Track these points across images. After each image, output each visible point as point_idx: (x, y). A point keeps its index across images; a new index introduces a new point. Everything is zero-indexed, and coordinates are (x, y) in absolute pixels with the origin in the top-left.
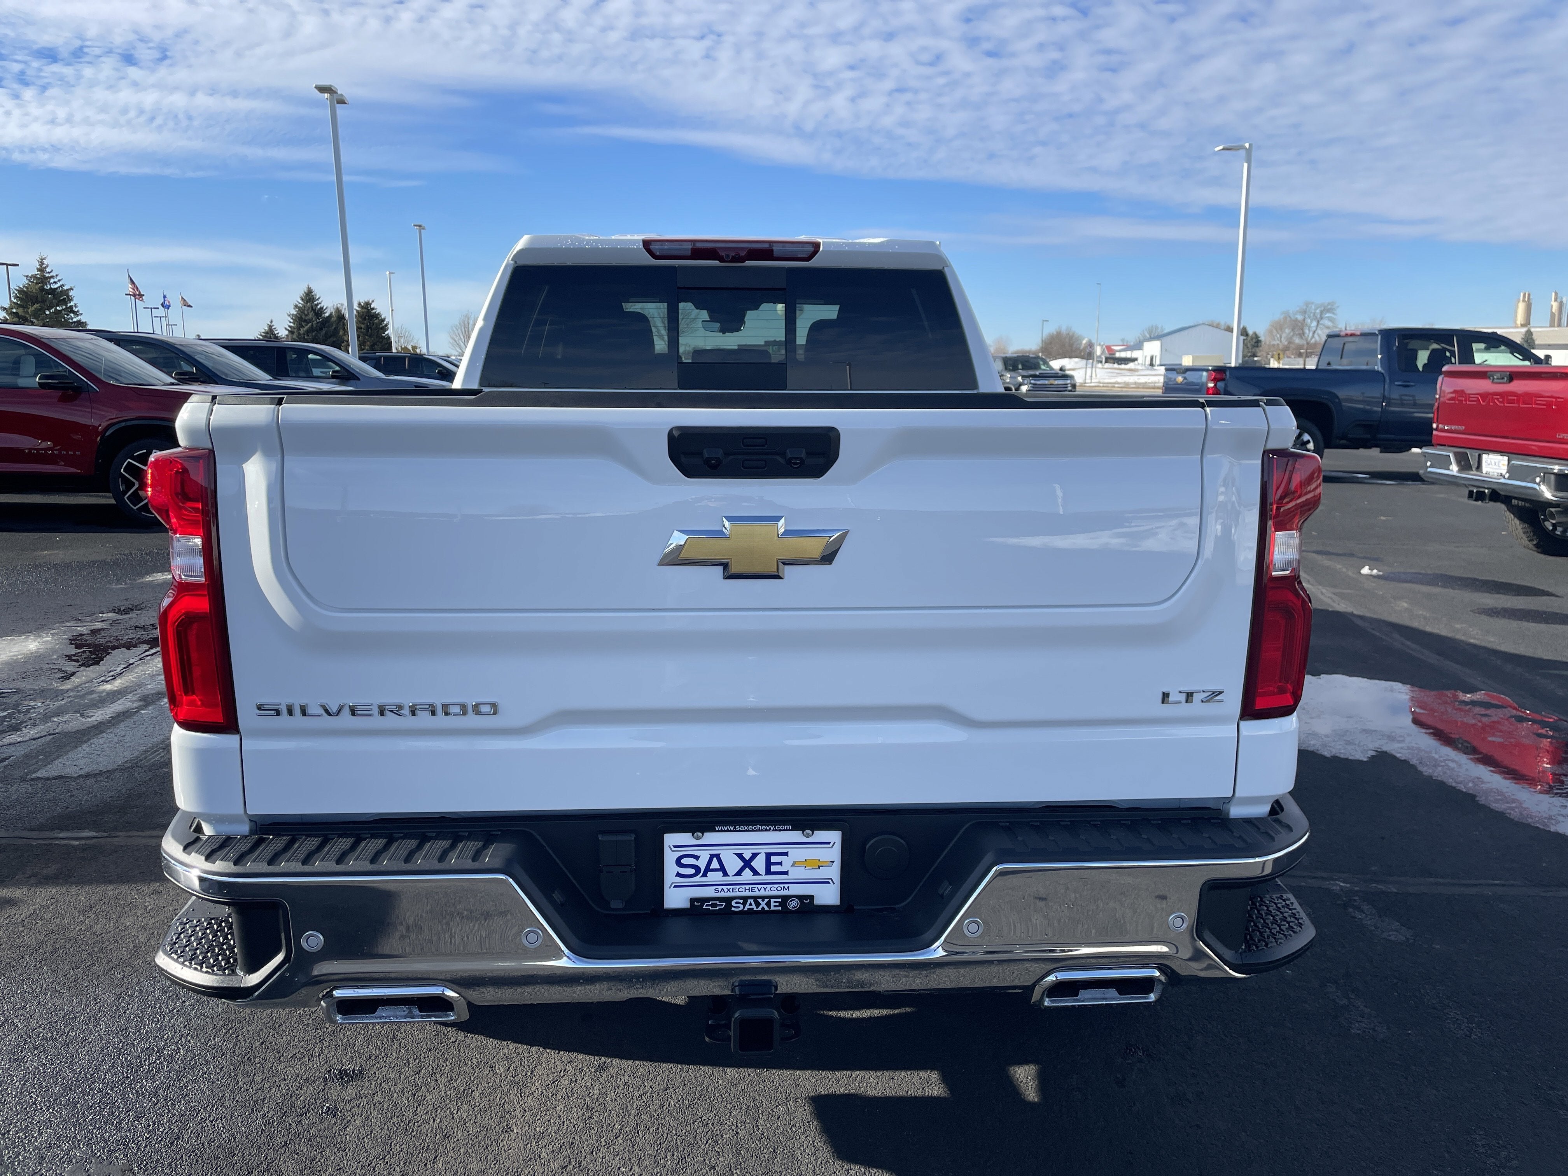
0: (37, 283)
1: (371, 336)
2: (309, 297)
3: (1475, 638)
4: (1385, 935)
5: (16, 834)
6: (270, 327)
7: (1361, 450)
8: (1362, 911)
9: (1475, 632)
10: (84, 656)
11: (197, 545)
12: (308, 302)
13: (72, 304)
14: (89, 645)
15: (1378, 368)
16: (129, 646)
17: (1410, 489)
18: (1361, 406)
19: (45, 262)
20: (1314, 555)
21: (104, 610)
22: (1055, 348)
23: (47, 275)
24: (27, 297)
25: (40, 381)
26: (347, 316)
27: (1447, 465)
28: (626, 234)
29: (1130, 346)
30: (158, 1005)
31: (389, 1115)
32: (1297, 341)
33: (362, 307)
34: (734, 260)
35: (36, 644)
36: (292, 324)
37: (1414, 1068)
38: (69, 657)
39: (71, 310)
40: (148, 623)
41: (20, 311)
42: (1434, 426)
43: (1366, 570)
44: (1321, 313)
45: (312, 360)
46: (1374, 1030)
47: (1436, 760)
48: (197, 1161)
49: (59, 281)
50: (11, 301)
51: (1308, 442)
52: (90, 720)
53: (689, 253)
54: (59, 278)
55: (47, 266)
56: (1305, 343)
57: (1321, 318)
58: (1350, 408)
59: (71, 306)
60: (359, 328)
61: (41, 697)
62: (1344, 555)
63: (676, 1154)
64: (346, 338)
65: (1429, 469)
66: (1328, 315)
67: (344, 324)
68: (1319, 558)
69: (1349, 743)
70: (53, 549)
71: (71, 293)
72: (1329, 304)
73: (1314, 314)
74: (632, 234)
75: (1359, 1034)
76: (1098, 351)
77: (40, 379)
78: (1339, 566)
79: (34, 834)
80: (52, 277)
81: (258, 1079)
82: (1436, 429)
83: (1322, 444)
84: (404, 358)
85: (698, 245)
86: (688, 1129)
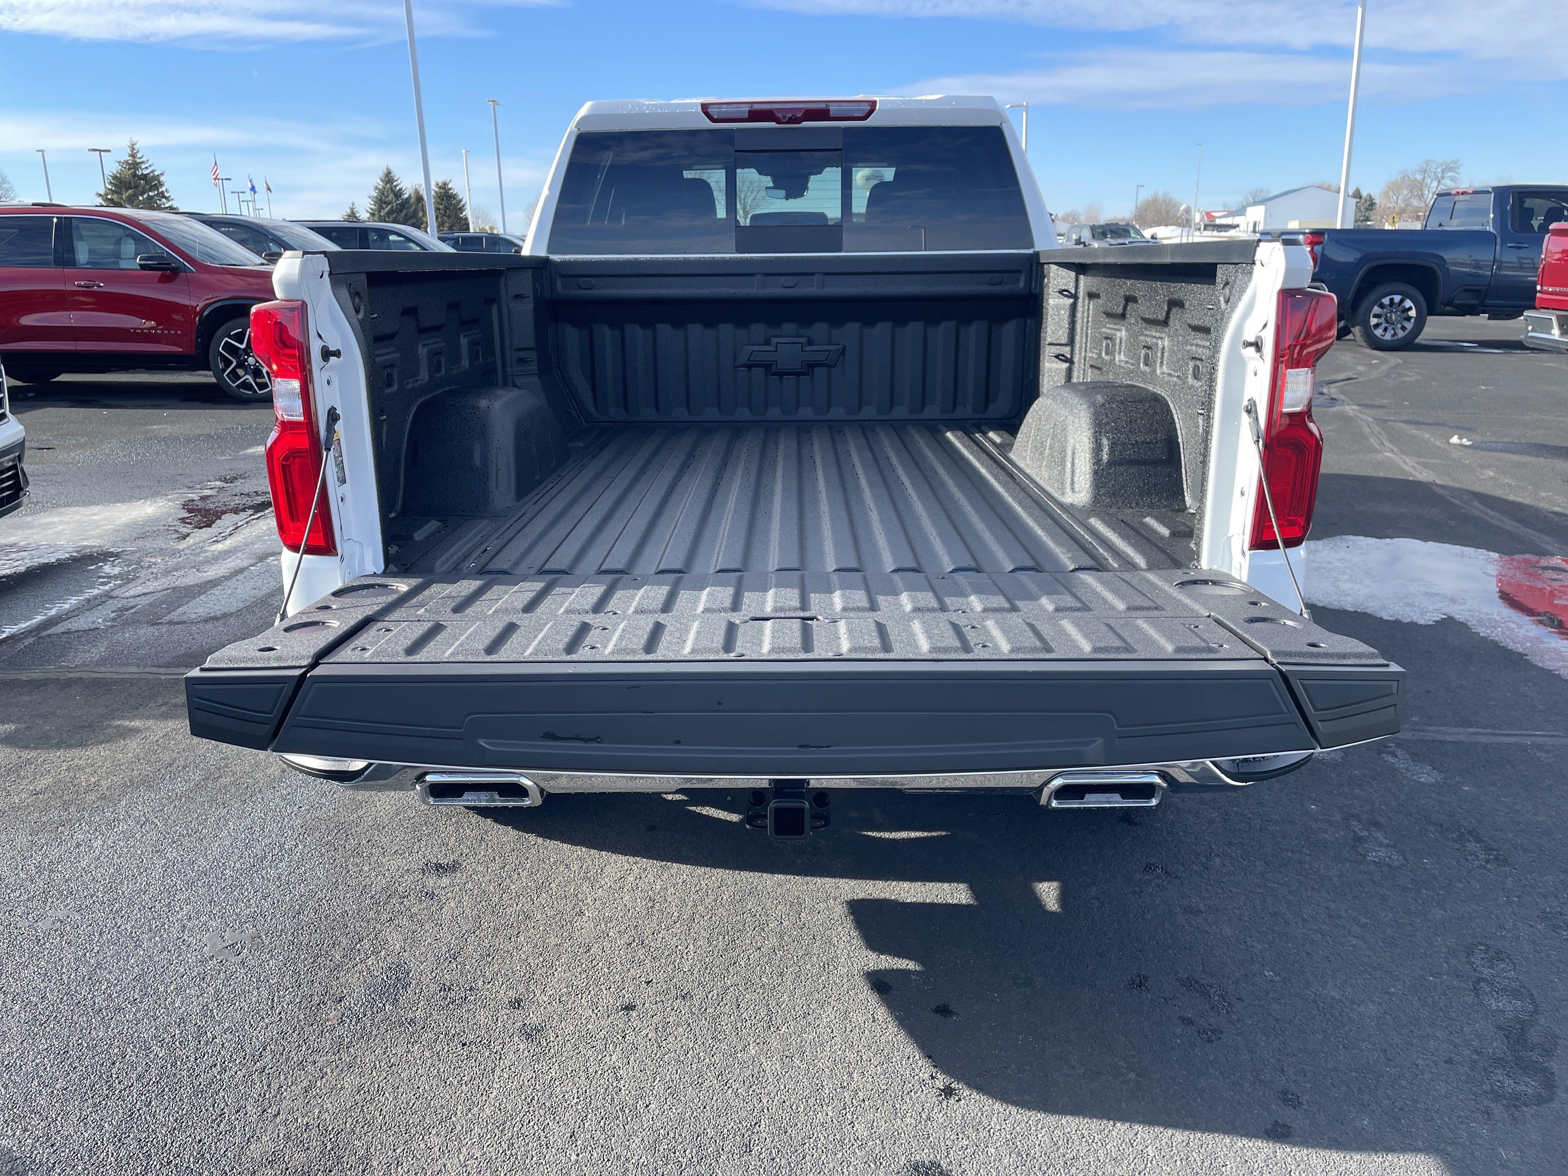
0: (129, 169)
1: (449, 217)
2: (388, 178)
3: (1559, 506)
4: (1415, 777)
5: (147, 670)
6: (352, 209)
7: (1468, 317)
8: (1396, 756)
9: (1560, 501)
10: (196, 519)
11: (295, 389)
12: (387, 183)
13: (163, 189)
14: (199, 510)
15: (1490, 228)
16: (236, 511)
17: (1517, 357)
18: (1468, 270)
19: (136, 147)
20: (1402, 425)
21: (212, 478)
22: (1150, 216)
23: (138, 161)
24: (120, 182)
25: (143, 262)
26: (425, 197)
27: (1548, 328)
28: (685, 97)
29: (1232, 212)
30: (278, 810)
31: (479, 899)
32: (1415, 203)
33: (440, 188)
34: (791, 121)
35: (152, 508)
36: (373, 207)
37: (1424, 891)
38: (183, 520)
39: (162, 195)
40: (252, 490)
41: (115, 197)
42: (1539, 288)
43: (1455, 440)
44: (1443, 171)
45: (394, 242)
46: (1390, 858)
47: (1496, 621)
48: (316, 931)
49: (150, 166)
50: (106, 187)
51: (1410, 309)
52: (205, 574)
53: (746, 115)
54: (149, 163)
55: (138, 151)
56: (1423, 205)
57: (1443, 178)
58: (1455, 271)
59: (162, 192)
60: (437, 209)
61: (161, 555)
62: (1436, 424)
63: (727, 937)
64: (424, 219)
65: (1530, 334)
66: (1450, 174)
67: (423, 206)
68: (1407, 427)
69: (1408, 605)
70: (162, 424)
71: (162, 179)
72: (1452, 162)
73: (1435, 173)
74: (691, 96)
75: (1374, 862)
76: (1197, 218)
77: (140, 260)
78: (1427, 436)
79: (162, 670)
80: (143, 162)
81: (366, 869)
82: (1540, 292)
83: (1425, 311)
84: (481, 238)
85: (756, 107)
86: (738, 918)
